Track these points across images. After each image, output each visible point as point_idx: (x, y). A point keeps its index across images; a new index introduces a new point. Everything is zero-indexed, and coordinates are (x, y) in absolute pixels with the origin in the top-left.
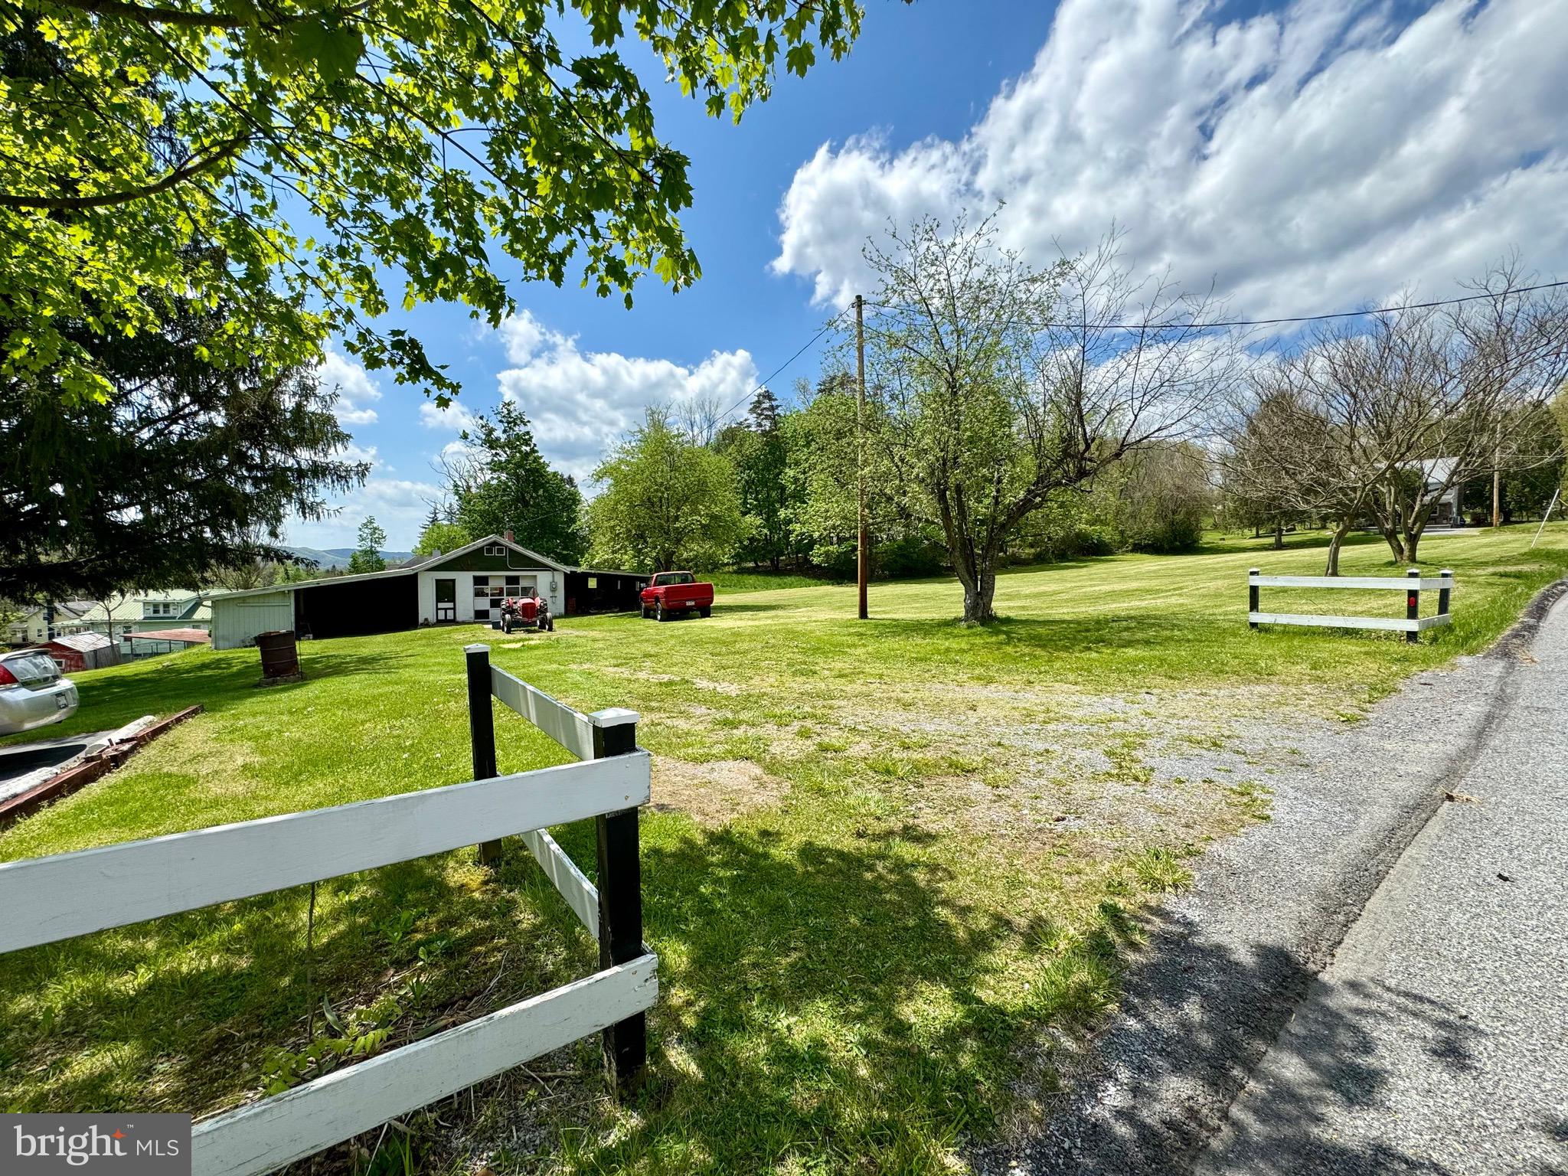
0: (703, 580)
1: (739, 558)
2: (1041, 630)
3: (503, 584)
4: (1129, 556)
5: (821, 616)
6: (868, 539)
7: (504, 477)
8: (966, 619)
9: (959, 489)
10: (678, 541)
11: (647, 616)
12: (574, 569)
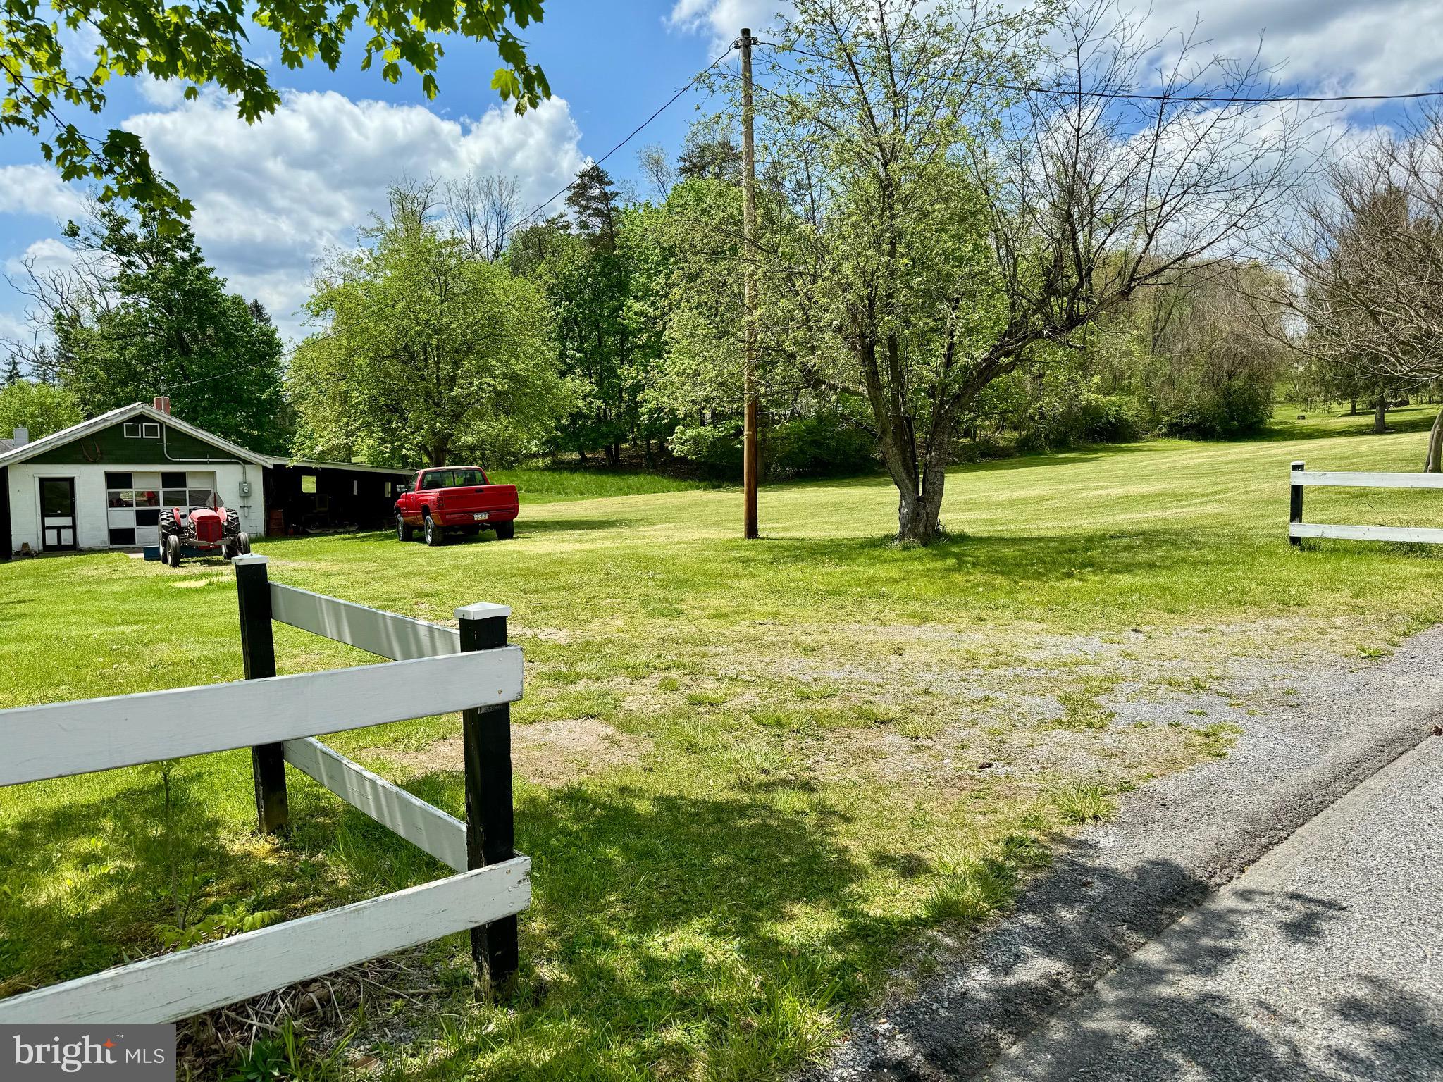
0: (498, 480)
1: (553, 445)
2: (1007, 551)
3: (156, 485)
4: (1163, 443)
5: (688, 535)
6: (760, 416)
7: (144, 303)
8: (901, 537)
9: (893, 343)
10: (456, 417)
11: (407, 537)
12: (280, 461)
